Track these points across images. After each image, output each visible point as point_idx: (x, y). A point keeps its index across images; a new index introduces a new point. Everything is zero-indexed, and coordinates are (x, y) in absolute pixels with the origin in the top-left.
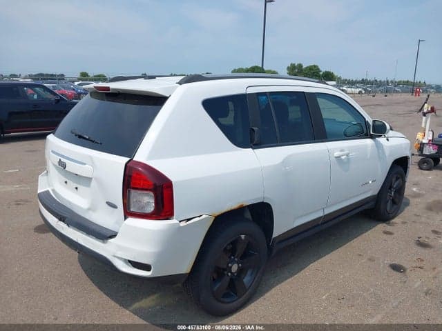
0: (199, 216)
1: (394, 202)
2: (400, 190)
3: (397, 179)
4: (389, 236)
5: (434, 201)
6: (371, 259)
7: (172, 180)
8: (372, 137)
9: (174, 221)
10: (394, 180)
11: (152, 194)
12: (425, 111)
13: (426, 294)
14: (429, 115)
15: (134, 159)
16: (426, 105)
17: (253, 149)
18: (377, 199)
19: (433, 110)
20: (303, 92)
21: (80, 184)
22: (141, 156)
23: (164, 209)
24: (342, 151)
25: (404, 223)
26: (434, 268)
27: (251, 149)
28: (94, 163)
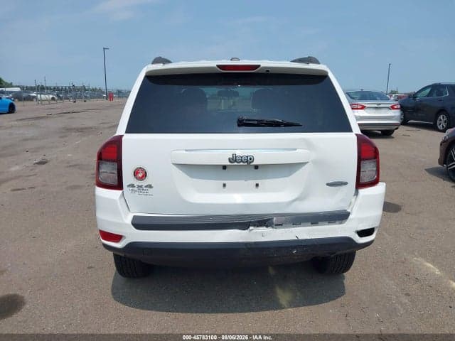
28: (309, 145)
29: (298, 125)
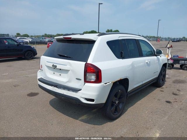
0: (109, 82)
1: (163, 80)
2: (164, 76)
3: (164, 71)
4: (163, 92)
5: (175, 80)
6: (159, 100)
7: (101, 69)
8: (156, 56)
9: (102, 84)
10: (163, 71)
11: (95, 74)
12: (168, 47)
13: (180, 109)
14: (170, 49)
15: (88, 62)
16: (168, 45)
17: (122, 59)
18: (157, 79)
19: (171, 47)
20: (135, 39)
21: (62, 73)
22: (90, 61)
23: (98, 80)
24: (148, 60)
25: (166, 87)
26: (181, 102)
27: (121, 59)
28: (70, 65)
29: (69, 57)
